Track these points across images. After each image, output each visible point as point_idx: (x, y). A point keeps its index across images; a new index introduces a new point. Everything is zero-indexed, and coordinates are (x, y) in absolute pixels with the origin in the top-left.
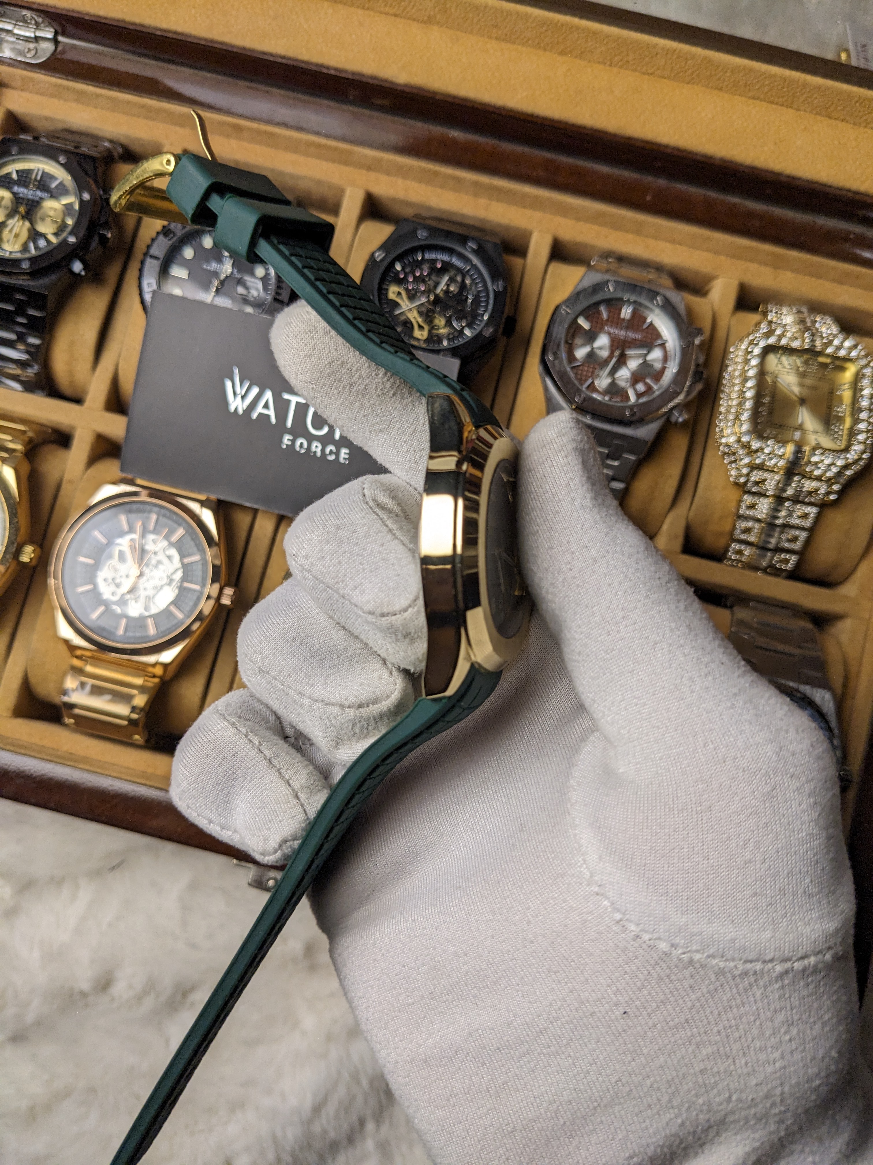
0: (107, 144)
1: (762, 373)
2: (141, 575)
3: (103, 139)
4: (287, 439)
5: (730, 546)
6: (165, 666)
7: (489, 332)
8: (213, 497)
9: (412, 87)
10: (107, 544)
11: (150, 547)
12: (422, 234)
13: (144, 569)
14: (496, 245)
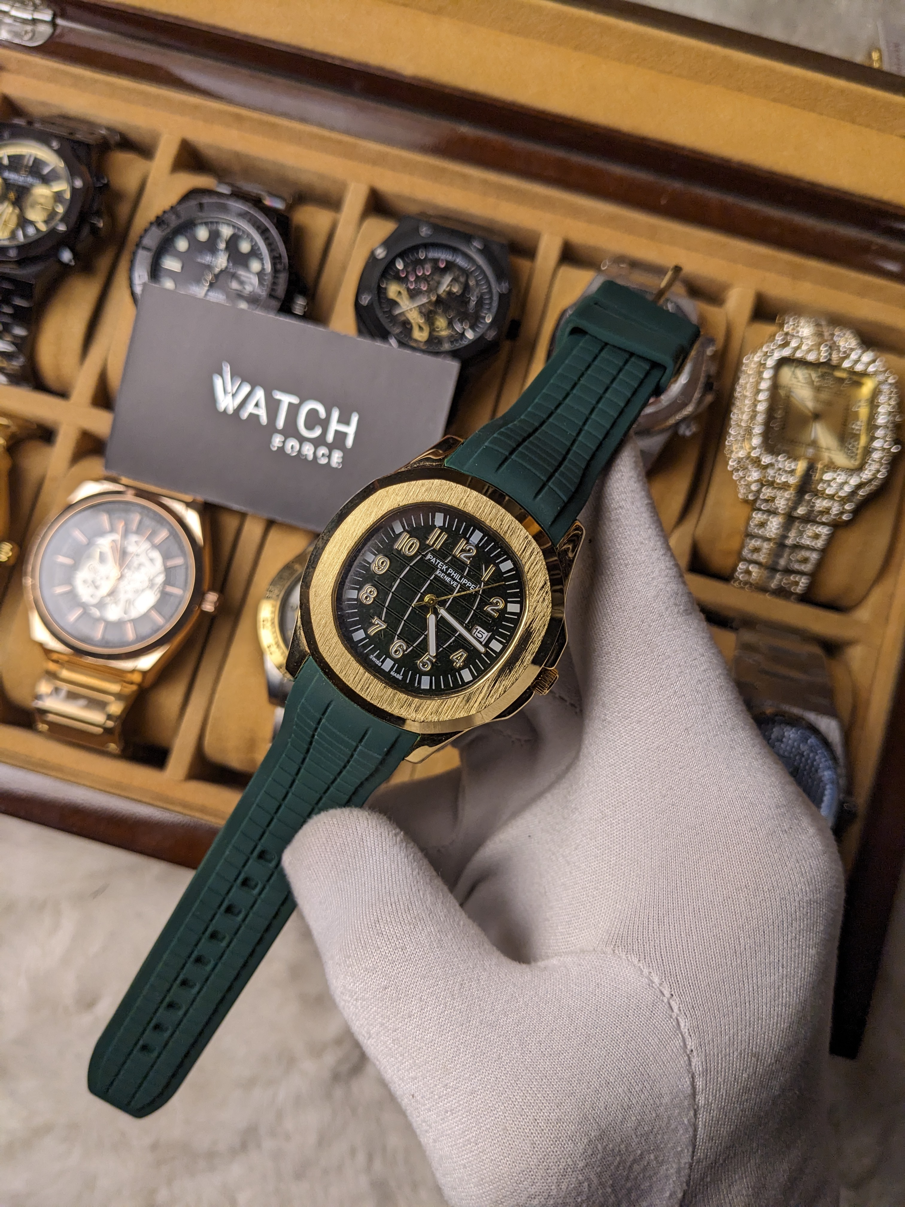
0: (103, 132)
1: (775, 386)
2: (121, 577)
3: (100, 126)
4: (277, 441)
5: (737, 565)
6: (144, 673)
7: (491, 335)
8: (200, 498)
9: (420, 79)
10: (88, 544)
11: (132, 548)
12: (425, 231)
13: (126, 570)
14: (502, 246)
